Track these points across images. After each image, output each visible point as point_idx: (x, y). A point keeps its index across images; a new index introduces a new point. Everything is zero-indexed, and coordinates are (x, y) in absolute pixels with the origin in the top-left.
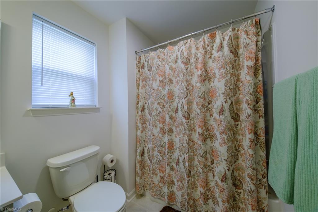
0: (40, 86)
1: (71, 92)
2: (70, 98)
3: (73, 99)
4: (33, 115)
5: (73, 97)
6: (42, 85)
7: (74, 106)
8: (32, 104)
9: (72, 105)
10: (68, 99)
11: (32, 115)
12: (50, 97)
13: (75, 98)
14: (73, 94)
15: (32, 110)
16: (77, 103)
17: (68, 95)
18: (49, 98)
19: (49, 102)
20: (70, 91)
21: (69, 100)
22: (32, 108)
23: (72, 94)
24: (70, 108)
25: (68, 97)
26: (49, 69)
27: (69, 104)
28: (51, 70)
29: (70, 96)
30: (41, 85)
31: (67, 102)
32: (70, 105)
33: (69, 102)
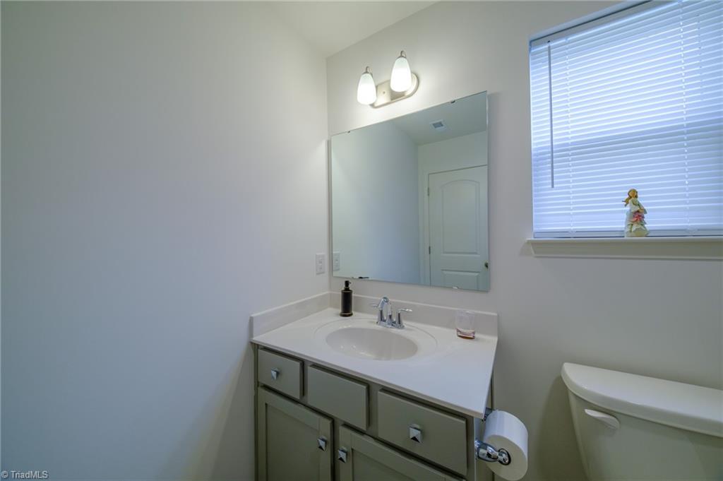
0: (549, 189)
1: (628, 191)
2: (628, 208)
3: (638, 211)
4: (535, 252)
5: (639, 205)
6: (553, 187)
7: (642, 232)
8: (534, 229)
9: (634, 228)
10: (622, 212)
11: (533, 252)
12: (571, 212)
13: (645, 208)
14: (636, 197)
15: (534, 244)
16: (651, 223)
17: (617, 200)
18: (569, 214)
19: (569, 225)
20: (625, 188)
21: (625, 216)
22: (533, 239)
23: (633, 195)
24: (625, 238)
25: (620, 206)
26: (567, 144)
27: (624, 226)
28: (573, 144)
29: (627, 201)
30: (550, 186)
31: (615, 221)
32: (628, 230)
33: (624, 221)
